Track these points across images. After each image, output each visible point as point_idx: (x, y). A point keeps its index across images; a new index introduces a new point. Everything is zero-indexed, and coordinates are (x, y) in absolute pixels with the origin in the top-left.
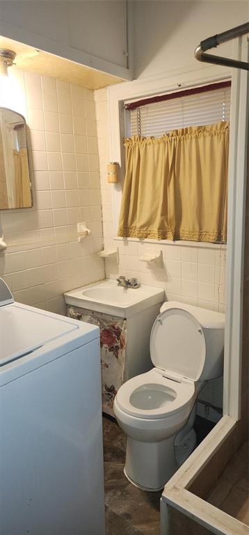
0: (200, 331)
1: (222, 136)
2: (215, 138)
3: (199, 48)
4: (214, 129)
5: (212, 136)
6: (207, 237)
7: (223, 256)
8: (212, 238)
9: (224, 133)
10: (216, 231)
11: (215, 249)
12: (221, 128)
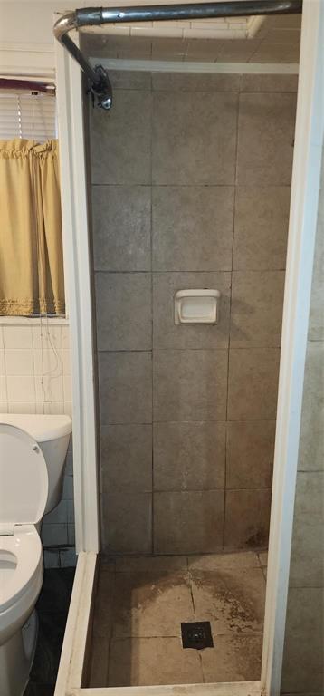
0: (36, 449)
1: (25, 161)
2: (13, 162)
3: (66, 21)
4: (9, 147)
5: (8, 158)
6: (15, 307)
7: (45, 334)
8: (25, 310)
9: (27, 157)
10: (30, 300)
11: (32, 325)
12: (21, 149)
